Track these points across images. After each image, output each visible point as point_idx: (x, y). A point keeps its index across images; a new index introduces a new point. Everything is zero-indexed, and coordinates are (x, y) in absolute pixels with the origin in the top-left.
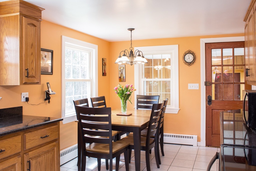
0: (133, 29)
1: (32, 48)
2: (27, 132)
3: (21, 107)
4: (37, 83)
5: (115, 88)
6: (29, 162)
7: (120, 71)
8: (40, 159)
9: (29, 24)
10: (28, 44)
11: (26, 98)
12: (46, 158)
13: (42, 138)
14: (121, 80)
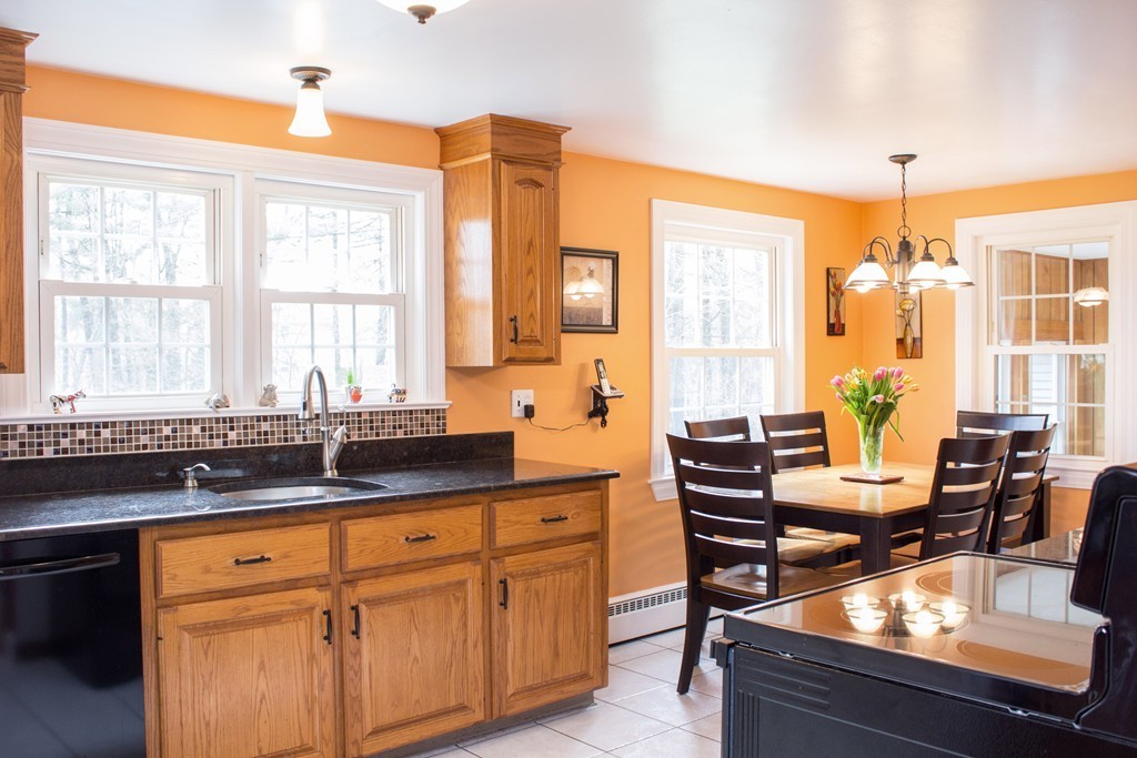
0: (912, 157)
1: (528, 253)
2: (499, 498)
3: (511, 435)
4: (549, 361)
5: (833, 381)
6: (504, 582)
7: (901, 316)
8: (538, 583)
9: (520, 182)
10: (519, 243)
11: (526, 407)
12: (557, 584)
13: (543, 520)
14: (905, 349)
